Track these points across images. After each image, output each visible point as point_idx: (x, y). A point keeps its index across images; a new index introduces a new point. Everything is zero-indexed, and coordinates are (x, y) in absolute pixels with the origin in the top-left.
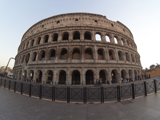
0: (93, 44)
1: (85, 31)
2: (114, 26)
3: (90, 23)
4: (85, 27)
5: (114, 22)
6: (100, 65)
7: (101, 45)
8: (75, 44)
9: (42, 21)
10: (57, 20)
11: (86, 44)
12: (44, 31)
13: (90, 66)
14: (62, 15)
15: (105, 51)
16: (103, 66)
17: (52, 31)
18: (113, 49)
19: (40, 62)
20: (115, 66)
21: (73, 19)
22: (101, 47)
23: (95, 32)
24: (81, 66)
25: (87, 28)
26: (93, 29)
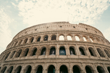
0: (56, 43)
1: (52, 34)
2: (76, 27)
3: (56, 29)
4: (52, 32)
5: (76, 25)
6: (60, 61)
7: (62, 43)
8: (43, 44)
9: (26, 29)
10: (35, 28)
11: (51, 43)
12: (25, 36)
13: (52, 61)
14: (39, 25)
15: (66, 48)
16: (64, 61)
17: (31, 36)
18: (73, 45)
19: (16, 59)
20: (76, 61)
21: (45, 27)
22: (62, 45)
23: (59, 34)
24: (44, 61)
25: (53, 32)
26: (58, 32)
